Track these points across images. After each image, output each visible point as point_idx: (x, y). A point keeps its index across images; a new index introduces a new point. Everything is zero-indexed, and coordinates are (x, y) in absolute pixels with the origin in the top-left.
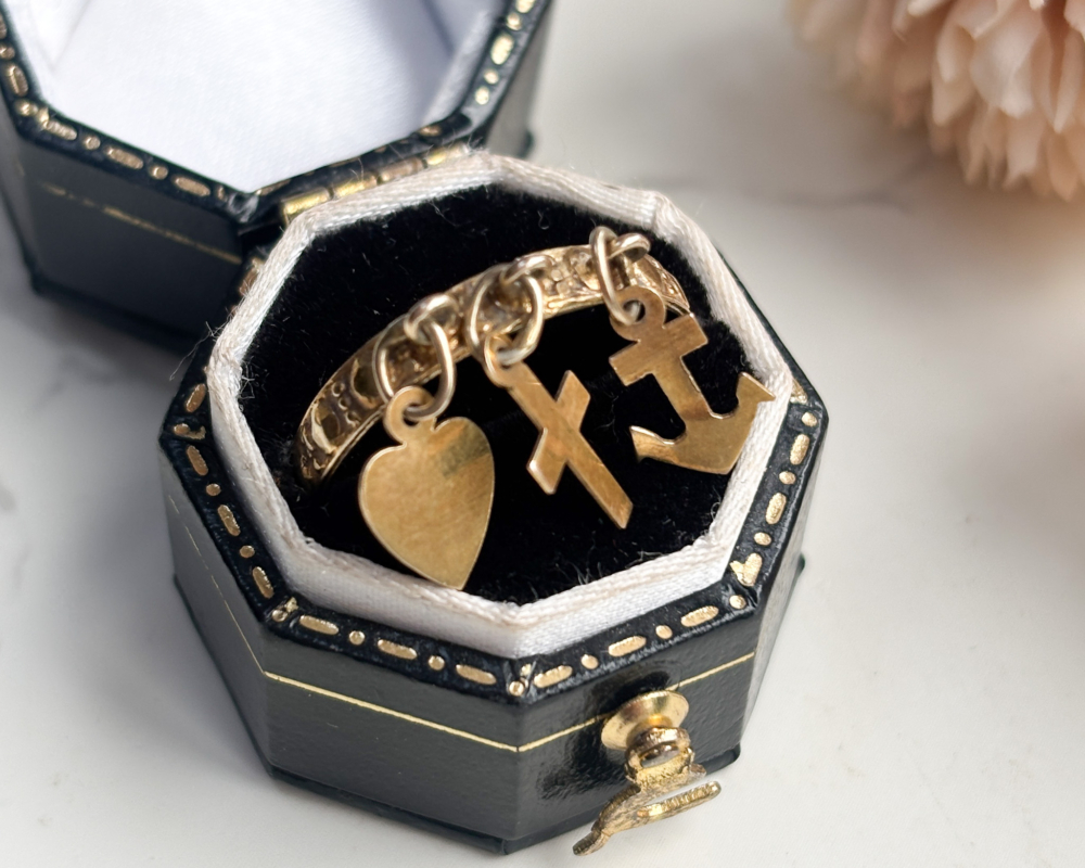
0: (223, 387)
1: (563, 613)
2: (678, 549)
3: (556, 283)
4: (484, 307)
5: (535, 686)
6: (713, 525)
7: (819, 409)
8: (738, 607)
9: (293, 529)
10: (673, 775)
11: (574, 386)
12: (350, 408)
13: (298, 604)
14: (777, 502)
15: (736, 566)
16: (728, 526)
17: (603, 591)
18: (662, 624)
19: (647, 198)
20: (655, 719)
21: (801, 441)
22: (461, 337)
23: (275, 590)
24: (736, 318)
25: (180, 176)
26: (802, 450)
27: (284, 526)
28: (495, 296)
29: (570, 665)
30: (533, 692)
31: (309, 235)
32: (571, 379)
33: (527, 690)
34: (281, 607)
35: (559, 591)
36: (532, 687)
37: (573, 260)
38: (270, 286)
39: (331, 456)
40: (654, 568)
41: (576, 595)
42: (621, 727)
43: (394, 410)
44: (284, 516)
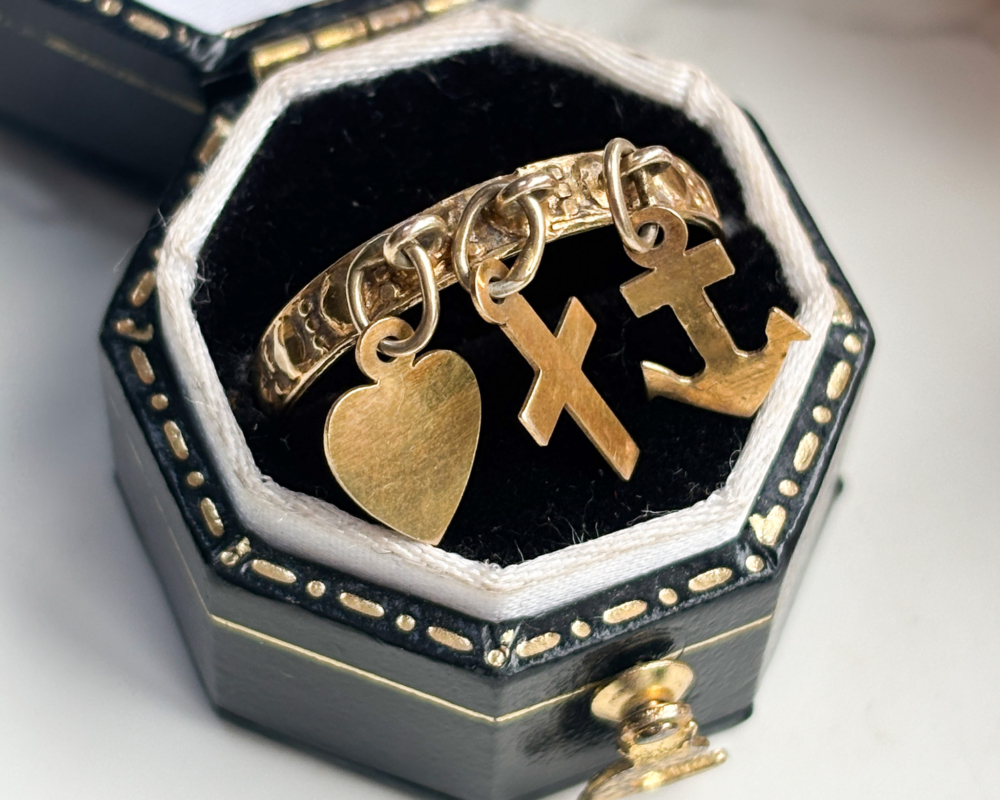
0: (175, 288)
1: (553, 577)
2: (690, 504)
3: (562, 199)
4: (477, 225)
5: (517, 656)
6: (730, 477)
7: (864, 332)
8: (755, 570)
9: (248, 464)
10: (671, 750)
11: (578, 315)
12: (319, 332)
13: (251, 545)
14: (808, 443)
15: (757, 521)
16: (748, 480)
17: (600, 553)
18: (667, 588)
19: (679, 72)
20: (654, 690)
21: (840, 370)
22: (449, 262)
23: (225, 527)
24: (774, 224)
25: (137, 13)
26: (841, 382)
27: (238, 461)
28: (490, 216)
29: (559, 633)
30: (514, 662)
31: (282, 102)
32: (575, 308)
33: (508, 660)
34: (232, 548)
35: (551, 550)
36: (513, 657)
37: (583, 170)
38: (234, 164)
39: (295, 381)
40: (660, 527)
41: (569, 556)
42: (613, 699)
43: (368, 344)
44: (238, 447)
